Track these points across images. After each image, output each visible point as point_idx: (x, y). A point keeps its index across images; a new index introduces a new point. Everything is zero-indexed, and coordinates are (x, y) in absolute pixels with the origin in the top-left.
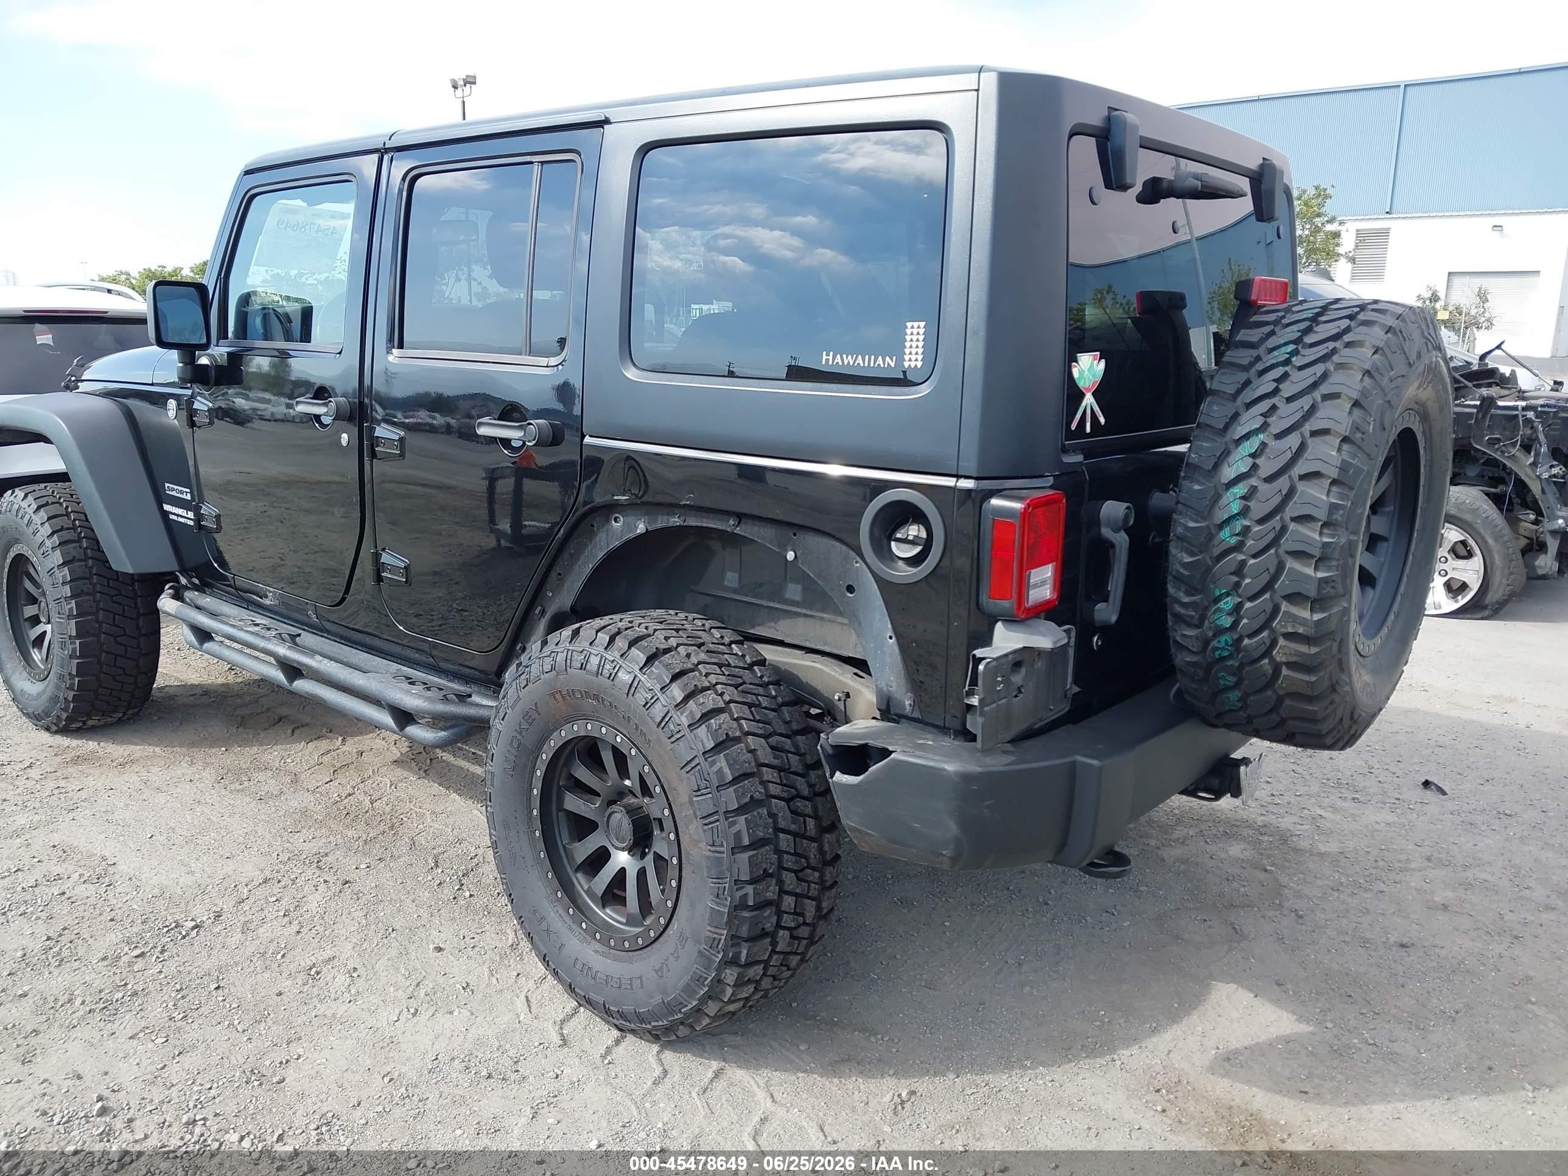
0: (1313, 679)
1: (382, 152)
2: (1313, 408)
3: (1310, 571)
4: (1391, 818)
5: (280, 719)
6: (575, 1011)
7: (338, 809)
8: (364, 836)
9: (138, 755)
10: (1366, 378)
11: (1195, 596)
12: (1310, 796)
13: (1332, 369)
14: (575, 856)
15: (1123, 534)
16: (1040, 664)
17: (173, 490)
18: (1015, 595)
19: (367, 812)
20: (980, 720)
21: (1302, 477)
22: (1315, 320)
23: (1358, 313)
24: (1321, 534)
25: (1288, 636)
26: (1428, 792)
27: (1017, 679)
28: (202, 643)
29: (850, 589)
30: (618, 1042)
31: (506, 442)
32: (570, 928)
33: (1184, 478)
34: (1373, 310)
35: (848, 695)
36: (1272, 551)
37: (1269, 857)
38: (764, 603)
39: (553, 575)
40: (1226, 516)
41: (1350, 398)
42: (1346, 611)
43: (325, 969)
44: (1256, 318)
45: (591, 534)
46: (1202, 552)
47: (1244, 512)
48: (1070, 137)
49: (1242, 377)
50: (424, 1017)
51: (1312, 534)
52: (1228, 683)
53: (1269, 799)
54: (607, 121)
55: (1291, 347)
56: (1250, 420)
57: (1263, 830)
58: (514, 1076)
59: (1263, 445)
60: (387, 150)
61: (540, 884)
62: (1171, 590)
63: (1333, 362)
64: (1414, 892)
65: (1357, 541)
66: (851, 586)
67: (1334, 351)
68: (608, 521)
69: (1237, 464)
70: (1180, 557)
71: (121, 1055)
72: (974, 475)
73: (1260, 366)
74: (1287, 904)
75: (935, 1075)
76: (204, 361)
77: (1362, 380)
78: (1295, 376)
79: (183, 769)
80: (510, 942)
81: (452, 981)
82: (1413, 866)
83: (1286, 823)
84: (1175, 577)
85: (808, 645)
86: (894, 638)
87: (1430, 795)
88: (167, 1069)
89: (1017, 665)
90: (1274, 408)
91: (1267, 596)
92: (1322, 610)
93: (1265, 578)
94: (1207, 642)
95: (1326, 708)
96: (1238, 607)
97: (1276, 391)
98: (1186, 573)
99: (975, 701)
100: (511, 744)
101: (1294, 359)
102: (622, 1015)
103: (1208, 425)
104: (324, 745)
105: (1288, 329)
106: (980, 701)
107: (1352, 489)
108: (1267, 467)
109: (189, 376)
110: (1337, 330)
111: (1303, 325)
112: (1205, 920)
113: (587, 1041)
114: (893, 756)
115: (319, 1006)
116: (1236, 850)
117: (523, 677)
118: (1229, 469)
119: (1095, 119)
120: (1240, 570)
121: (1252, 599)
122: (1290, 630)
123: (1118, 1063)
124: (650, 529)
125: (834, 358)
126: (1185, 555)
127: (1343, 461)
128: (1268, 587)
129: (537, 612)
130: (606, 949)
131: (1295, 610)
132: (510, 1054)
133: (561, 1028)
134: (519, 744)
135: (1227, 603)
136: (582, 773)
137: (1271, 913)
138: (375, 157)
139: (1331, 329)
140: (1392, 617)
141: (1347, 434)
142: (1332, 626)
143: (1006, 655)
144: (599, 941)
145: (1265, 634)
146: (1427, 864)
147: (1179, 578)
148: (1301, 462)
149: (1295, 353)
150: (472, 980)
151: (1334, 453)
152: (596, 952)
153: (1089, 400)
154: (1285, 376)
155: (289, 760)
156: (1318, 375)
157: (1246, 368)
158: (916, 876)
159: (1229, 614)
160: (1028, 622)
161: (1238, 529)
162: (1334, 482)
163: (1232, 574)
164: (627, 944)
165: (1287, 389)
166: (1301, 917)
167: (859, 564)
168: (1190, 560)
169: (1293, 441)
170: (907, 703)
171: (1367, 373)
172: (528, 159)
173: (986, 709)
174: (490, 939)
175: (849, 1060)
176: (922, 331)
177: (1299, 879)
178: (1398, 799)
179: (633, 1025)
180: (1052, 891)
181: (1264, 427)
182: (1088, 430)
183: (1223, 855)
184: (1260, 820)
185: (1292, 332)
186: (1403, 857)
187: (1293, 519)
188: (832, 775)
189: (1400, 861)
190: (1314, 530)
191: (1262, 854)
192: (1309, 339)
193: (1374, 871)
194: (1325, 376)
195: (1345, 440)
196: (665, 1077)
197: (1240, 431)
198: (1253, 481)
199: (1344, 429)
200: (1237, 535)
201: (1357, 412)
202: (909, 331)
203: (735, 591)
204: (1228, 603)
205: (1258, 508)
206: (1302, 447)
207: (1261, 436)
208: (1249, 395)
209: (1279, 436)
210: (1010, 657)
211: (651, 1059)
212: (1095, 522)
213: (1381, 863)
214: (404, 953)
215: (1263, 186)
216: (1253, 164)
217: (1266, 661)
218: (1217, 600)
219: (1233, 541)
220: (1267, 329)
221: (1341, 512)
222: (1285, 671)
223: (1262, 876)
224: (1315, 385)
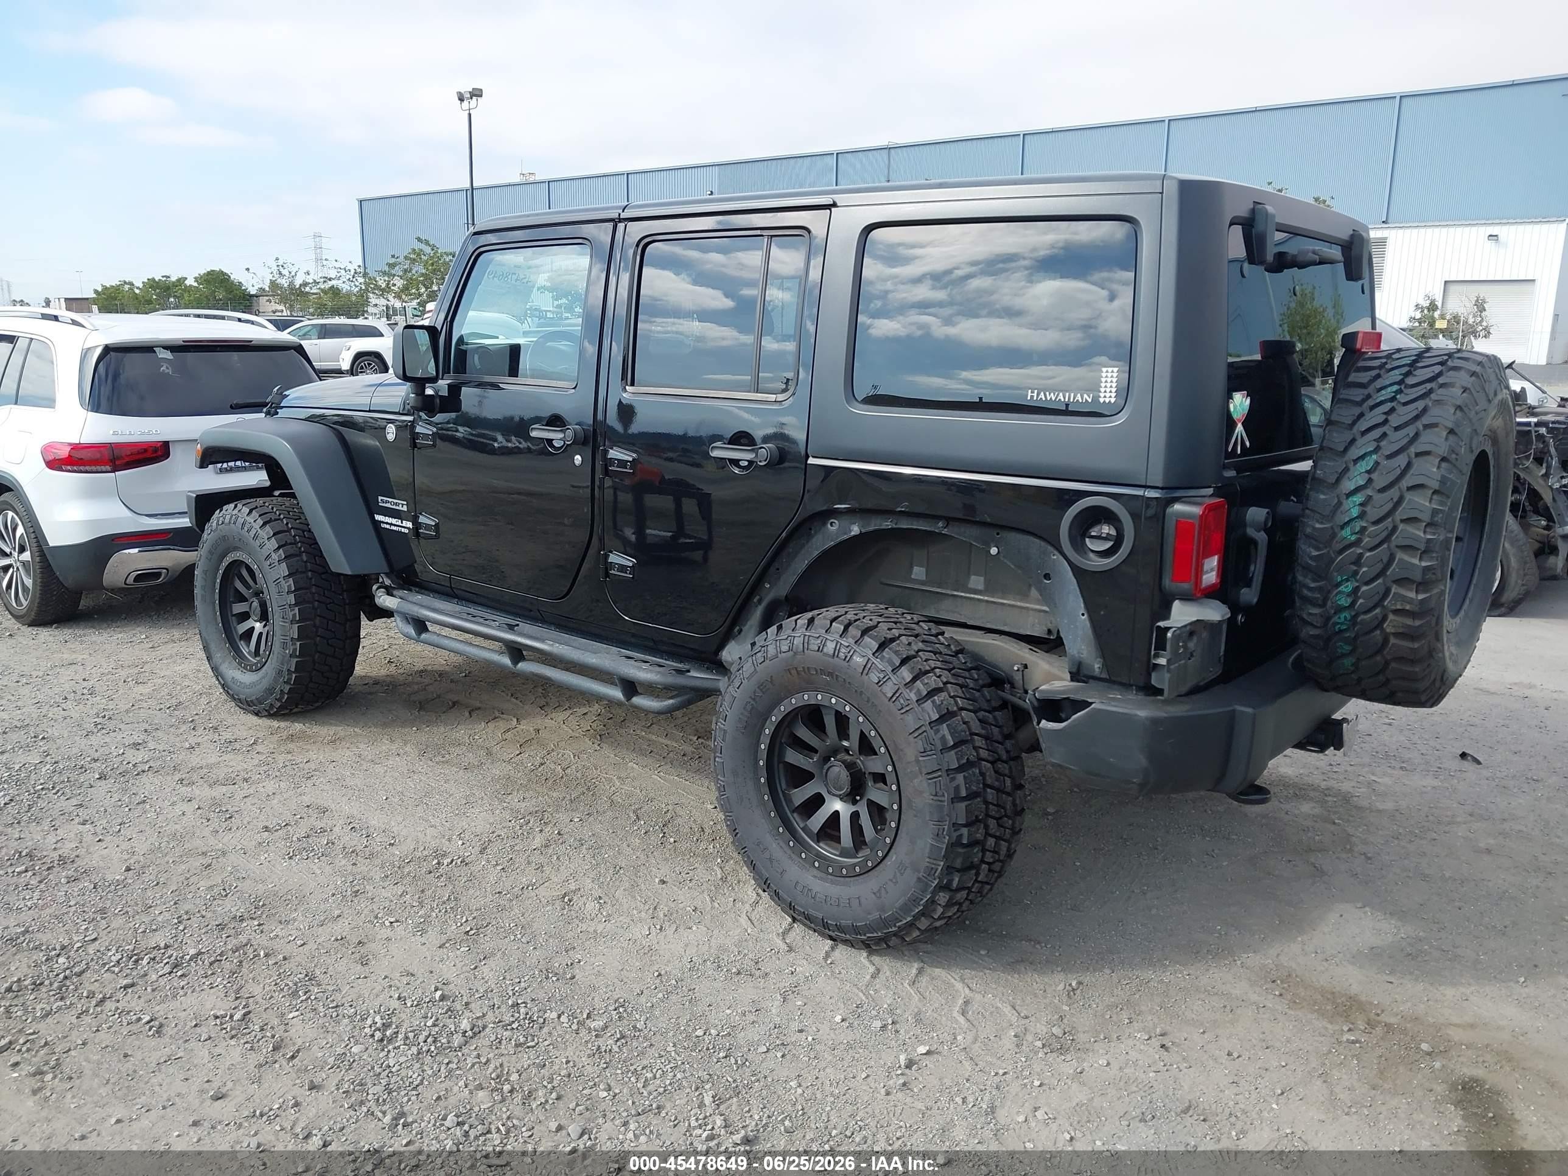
0: (1416, 645)
1: (615, 221)
2: (1417, 435)
3: (1416, 561)
4: (1436, 783)
5: (454, 704)
6: (791, 927)
7: (537, 776)
8: (568, 797)
9: (342, 734)
10: (1458, 412)
11: (1318, 582)
12: (1363, 765)
13: (1430, 404)
14: (793, 799)
15: (1262, 533)
16: (1205, 635)
17: (387, 502)
18: (1193, 578)
19: (562, 777)
20: (1167, 676)
21: (1409, 489)
22: (1413, 364)
23: (1447, 360)
24: (1425, 532)
25: (1396, 612)
26: (1465, 762)
27: (1191, 645)
28: (419, 633)
29: (1047, 576)
30: (833, 948)
31: (735, 462)
32: (790, 857)
33: (1311, 489)
34: (1459, 358)
35: (1026, 667)
36: (1385, 546)
37: (1335, 813)
38: (949, 592)
39: (772, 569)
40: (1347, 519)
41: (1446, 427)
42: (1443, 593)
43: (575, 898)
44: (1361, 364)
45: (810, 537)
46: (1326, 547)
47: (1362, 516)
48: (1230, 226)
49: (1357, 411)
50: (670, 931)
51: (1417, 532)
52: (1344, 651)
53: (1329, 768)
54: (834, 205)
55: (1395, 388)
56: (1366, 444)
57: (1326, 792)
58: (758, 973)
59: (1377, 463)
60: (621, 220)
61: (763, 821)
62: (1300, 578)
63: (1430, 399)
64: (1462, 840)
65: (1452, 538)
66: (1048, 574)
67: (1431, 391)
68: (824, 524)
69: (1356, 478)
70: (1308, 552)
71: (438, 959)
72: (1160, 485)
73: (1371, 402)
74: (1356, 849)
75: (1095, 970)
76: (429, 392)
77: (1454, 413)
78: (1401, 410)
79: (385, 745)
80: (719, 876)
81: (681, 906)
82: (1459, 819)
83: (1346, 786)
84: (1304, 568)
85: (988, 626)
86: (1086, 615)
87: (1467, 765)
88: (478, 969)
89: (1191, 634)
90: (1385, 435)
91: (1380, 581)
92: (1425, 592)
93: (1380, 566)
94: (1328, 619)
95: (1424, 670)
96: (1356, 590)
97: (1386, 421)
98: (1314, 564)
99: (1162, 661)
100: (744, 708)
101: (1398, 397)
102: (839, 928)
103: (1331, 449)
104: (502, 725)
105: (1392, 373)
106: (1168, 661)
107: (1448, 497)
108: (1380, 481)
109: (419, 405)
110: (1432, 374)
111: (1405, 370)
112: (1290, 861)
113: (808, 948)
114: (1093, 706)
115: (580, 924)
116: (1306, 808)
117: (759, 655)
118: (1349, 483)
119: (1243, 211)
120: (1358, 561)
121: (1367, 583)
122: (1399, 607)
123: (1239, 962)
124: (863, 531)
125: (1038, 395)
126: (1312, 550)
127: (1443, 476)
128: (1382, 573)
129: (755, 600)
130: (823, 875)
131: (1403, 592)
132: (750, 956)
133: (784, 939)
134: (752, 708)
135: (1347, 586)
136: (803, 733)
137: (1344, 856)
138: (610, 225)
139: (1428, 373)
140: (1467, 602)
141: (1445, 455)
142: (1433, 604)
143: (1185, 626)
144: (818, 868)
145: (1378, 611)
146: (1469, 818)
147: (1307, 568)
148: (1408, 476)
149: (1400, 391)
150: (699, 904)
151: (1435, 470)
152: (815, 877)
153: (1240, 428)
154: (1393, 410)
155: (476, 737)
156: (1420, 409)
157: (1359, 404)
158: (1041, 828)
159: (1349, 595)
160: (1201, 601)
161: (1357, 529)
162: (1435, 492)
163: (1352, 563)
164: (844, 871)
165: (1395, 421)
166: (1370, 858)
167: (1056, 557)
168: (1317, 553)
169: (1401, 460)
170: (1096, 666)
171: (1459, 408)
172: (758, 232)
173: (1172, 667)
174: (701, 874)
175: (1022, 961)
176: (1115, 375)
177: (1364, 830)
178: (1440, 768)
179: (848, 936)
180: (1159, 839)
181: (1377, 450)
182: (1239, 452)
183: (1297, 812)
184: (1323, 785)
185: (1396, 375)
186: (1449, 813)
187: (1402, 521)
188: (1039, 723)
189: (1447, 816)
190: (1419, 529)
191: (1329, 811)
192: (1410, 381)
193: (1426, 824)
194: (1425, 410)
195: (1444, 459)
196: (879, 973)
197: (1355, 452)
198: (1369, 492)
199: (1443, 450)
200: (1356, 533)
201: (1451, 437)
202: (1104, 375)
203: (923, 583)
204: (1347, 588)
205: (1373, 513)
206: (1409, 465)
207: (1374, 457)
208: (1363, 425)
209: (1389, 457)
210: (1188, 628)
211: (863, 960)
212: (1243, 524)
213: (1431, 818)
214: (634, 886)
215: (1353, 253)
216: (1344, 234)
217: (1378, 632)
218: (1338, 585)
219: (1353, 538)
220: (1374, 373)
221: (1441, 515)
222: (1393, 640)
223: (1332, 828)
224: (1417, 418)
